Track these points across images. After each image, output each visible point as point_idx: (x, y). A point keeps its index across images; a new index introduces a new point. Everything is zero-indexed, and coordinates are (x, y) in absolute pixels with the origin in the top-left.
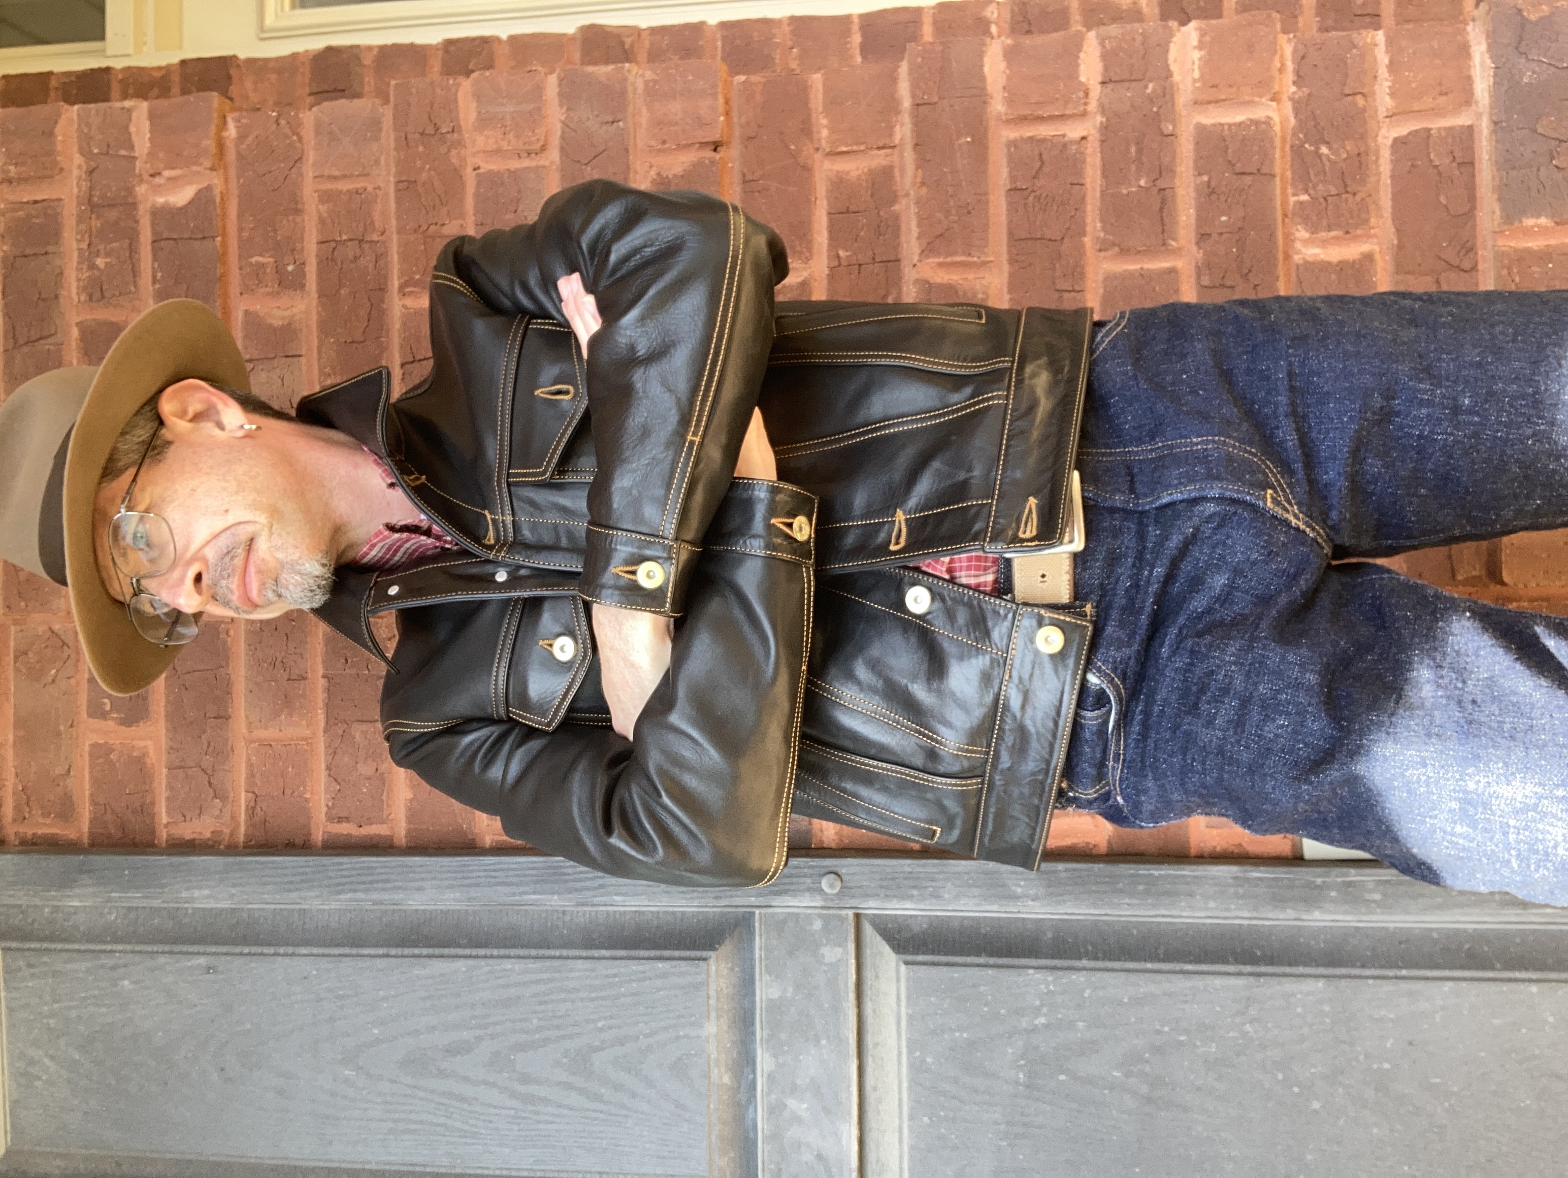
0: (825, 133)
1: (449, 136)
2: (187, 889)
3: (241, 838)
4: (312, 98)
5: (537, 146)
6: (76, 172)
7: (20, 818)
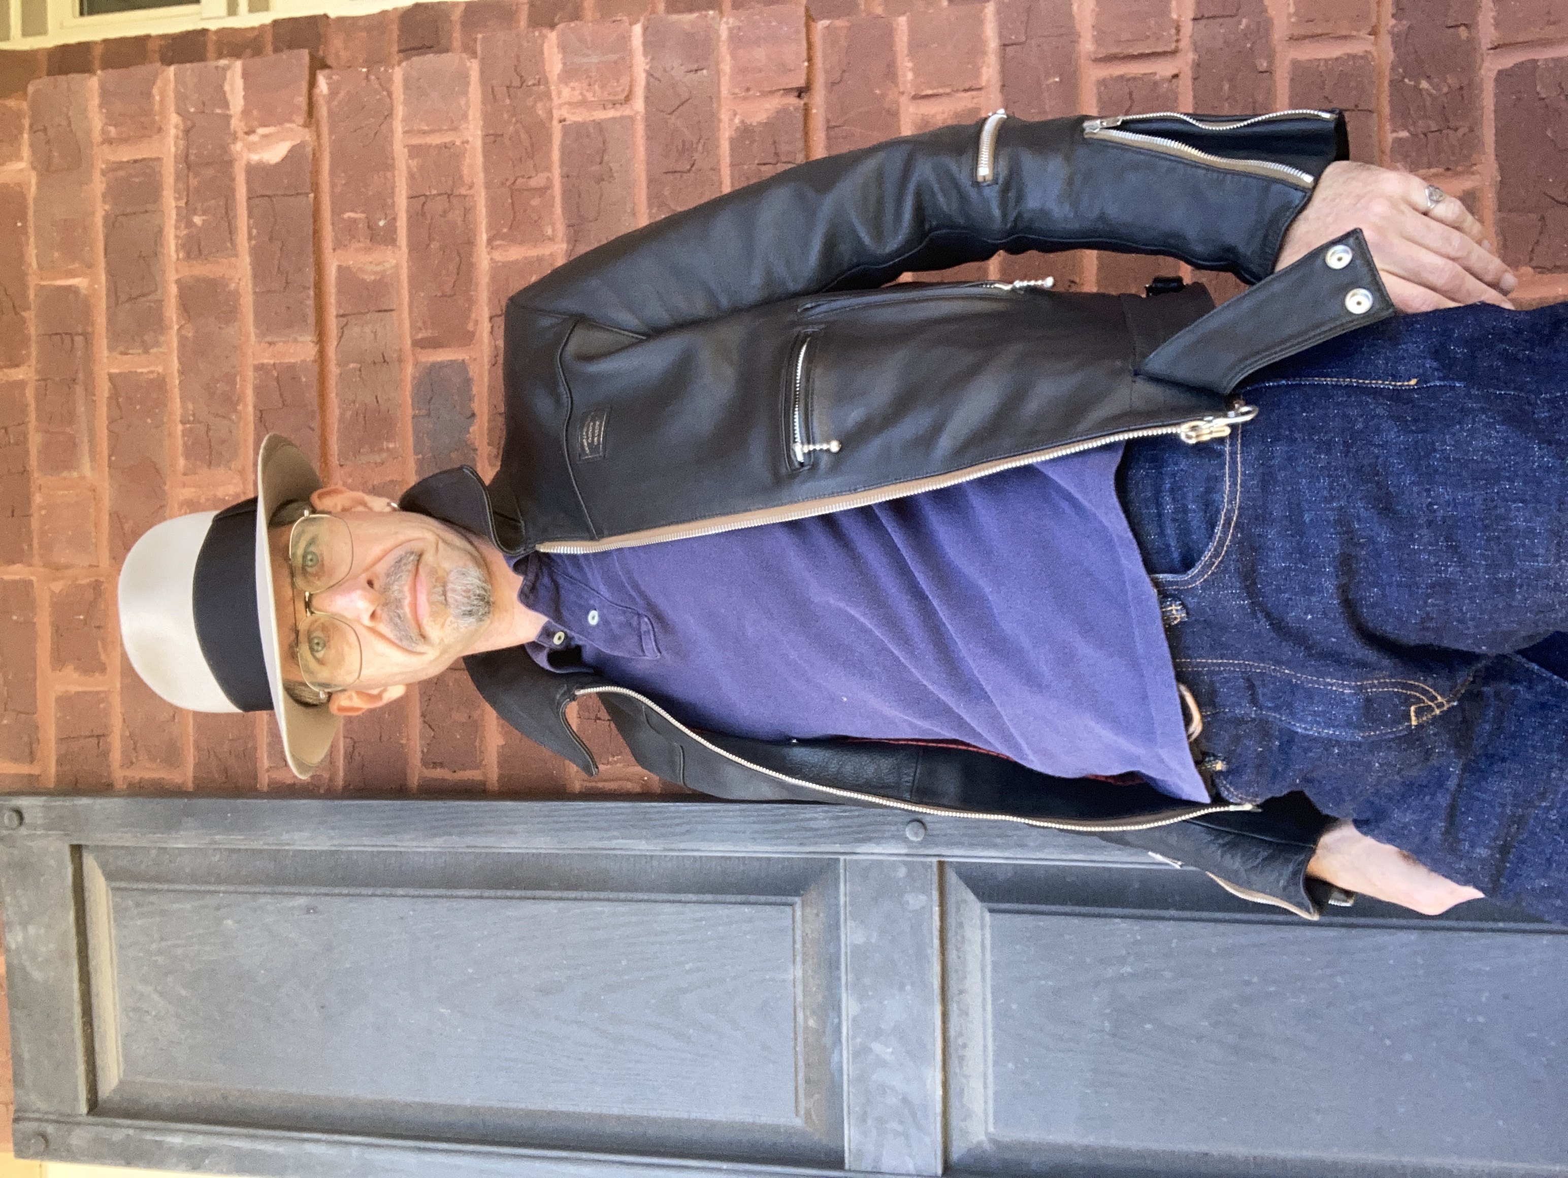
0: (910, 76)
1: (535, 88)
2: (287, 832)
3: (340, 782)
4: (401, 55)
5: (622, 97)
6: (173, 132)
7: (129, 763)
